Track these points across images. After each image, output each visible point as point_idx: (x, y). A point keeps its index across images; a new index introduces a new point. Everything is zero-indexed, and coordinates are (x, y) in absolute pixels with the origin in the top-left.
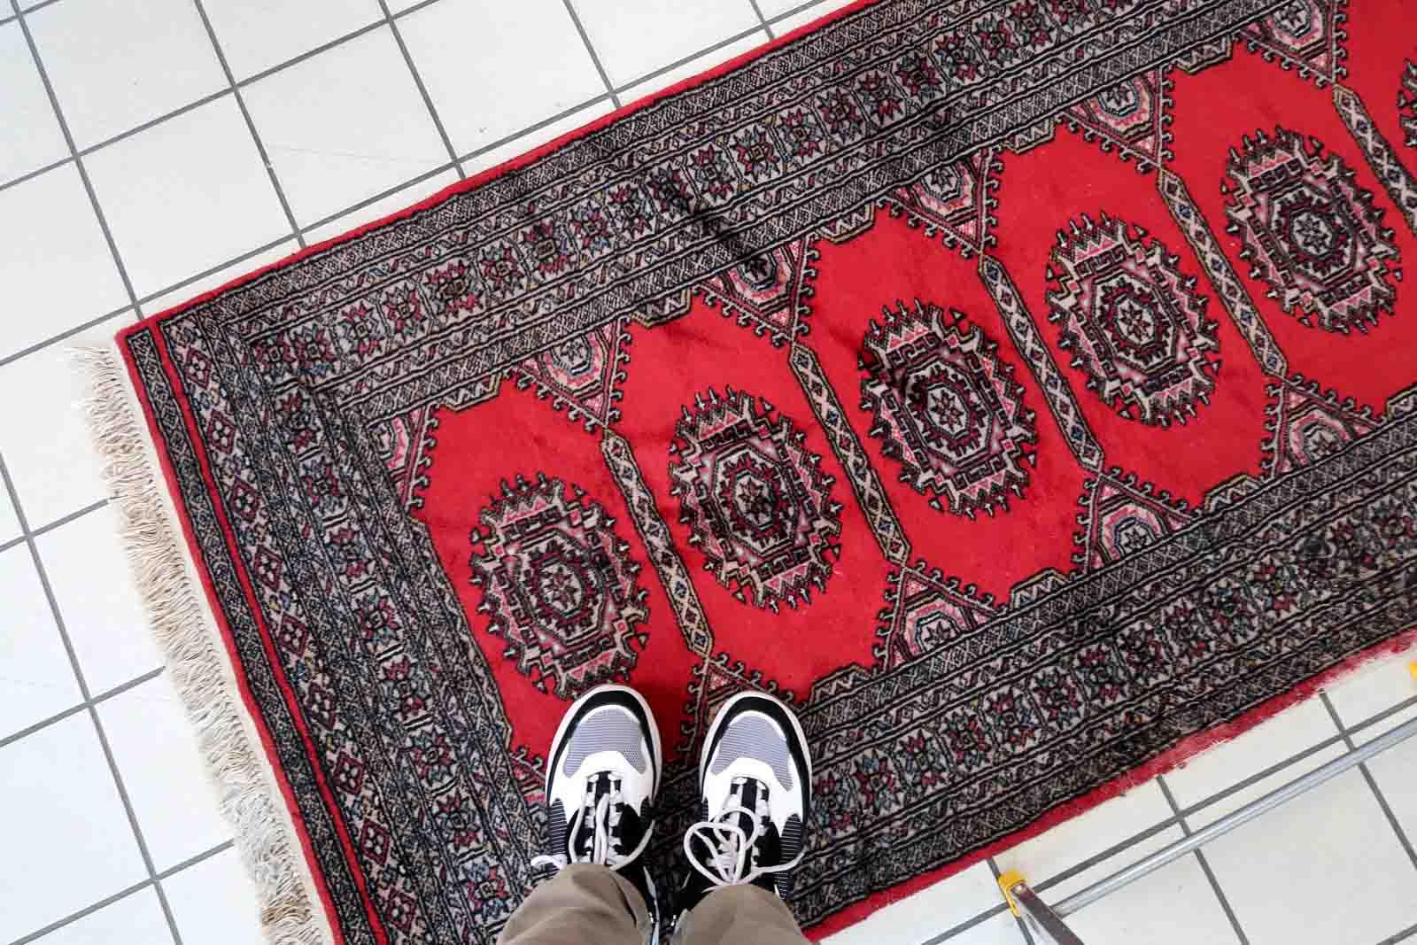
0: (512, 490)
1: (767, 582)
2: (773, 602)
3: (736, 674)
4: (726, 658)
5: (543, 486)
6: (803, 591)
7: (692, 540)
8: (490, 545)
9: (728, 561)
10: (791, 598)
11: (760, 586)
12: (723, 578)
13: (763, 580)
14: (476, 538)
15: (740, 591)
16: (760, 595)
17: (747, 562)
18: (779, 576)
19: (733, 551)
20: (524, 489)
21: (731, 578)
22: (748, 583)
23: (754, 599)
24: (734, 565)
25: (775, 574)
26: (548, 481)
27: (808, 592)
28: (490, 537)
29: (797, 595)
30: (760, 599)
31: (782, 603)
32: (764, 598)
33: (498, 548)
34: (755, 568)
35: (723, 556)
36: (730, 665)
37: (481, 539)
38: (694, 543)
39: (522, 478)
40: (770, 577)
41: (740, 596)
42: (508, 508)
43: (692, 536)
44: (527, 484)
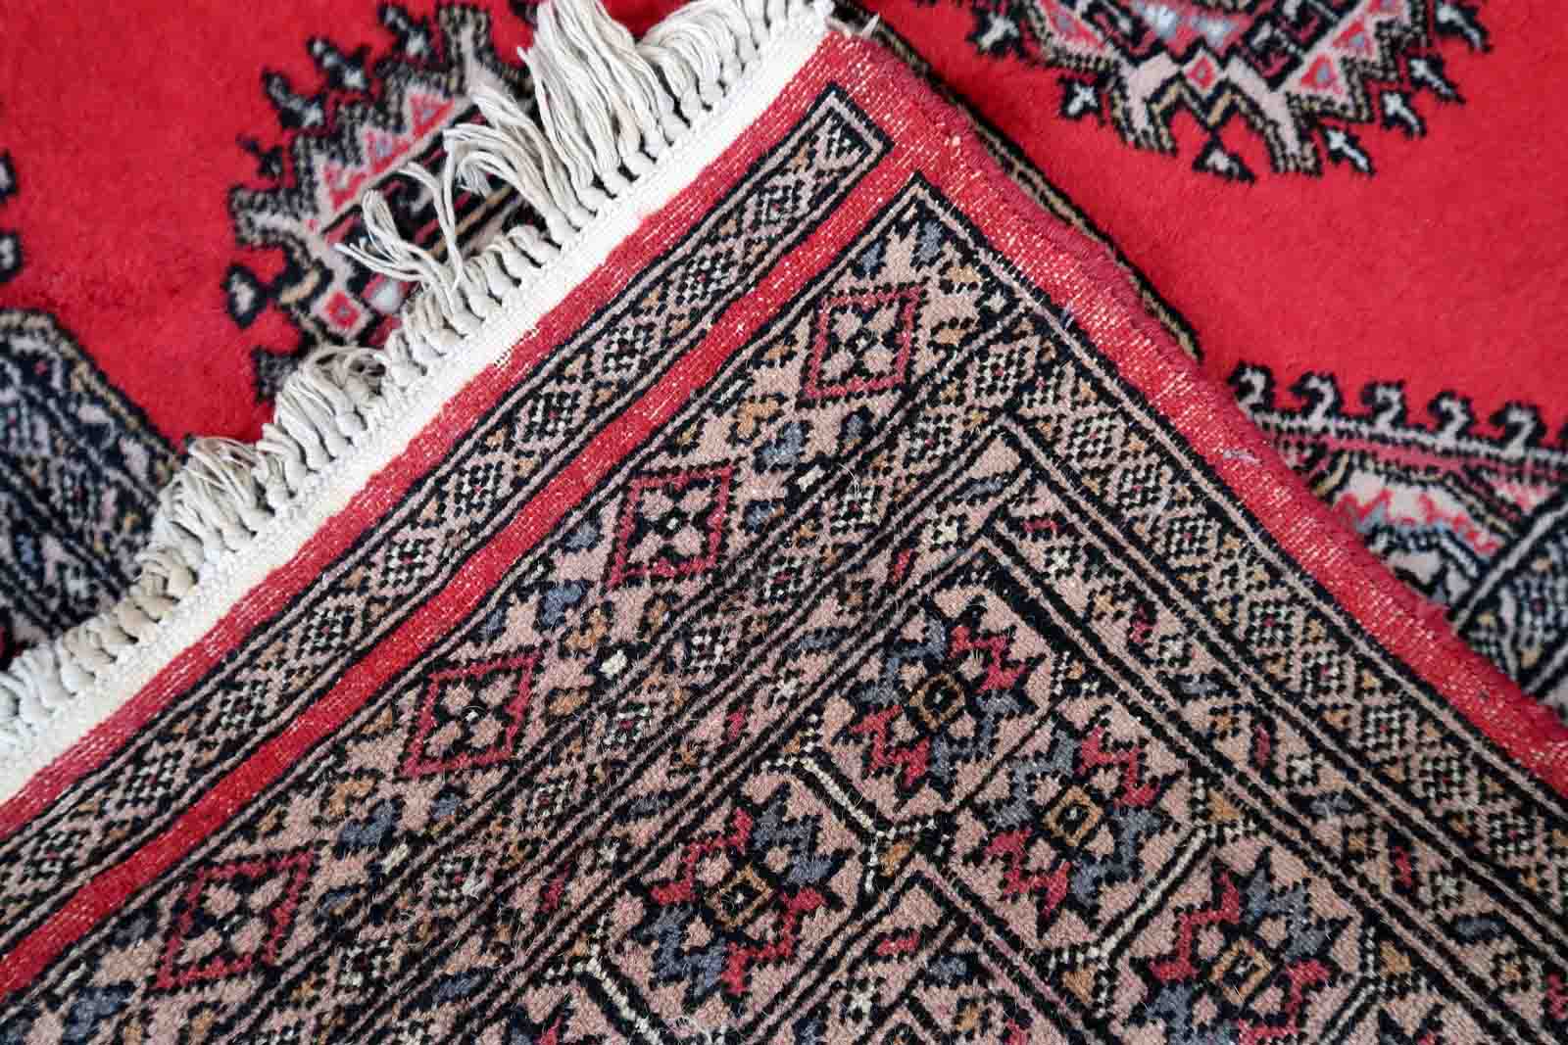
0: (317, 98)
1: (1293, 83)
2: (1337, 140)
3: (1316, 421)
4: (1258, 381)
5: (415, 45)
6: (1420, 68)
7: (987, 41)
8: (304, 305)
9: (1135, 61)
10: (1394, 104)
11: (1273, 105)
12: (1140, 121)
13: (1274, 83)
14: (245, 296)
15: (1215, 143)
16: (1289, 134)
17: (1200, 42)
18: (1324, 47)
19: (1139, 26)
20: (354, 79)
21: (1168, 115)
22: (1231, 110)
23: (1273, 152)
24: (1160, 68)
25: (1307, 46)
26: (422, 25)
27: (1436, 65)
28: (294, 274)
29: (1409, 89)
30: (1293, 146)
31: (1370, 135)
32: (1303, 137)
33: (339, 301)
34: (1232, 50)
35: (1110, 53)
36: (1286, 399)
37: (266, 294)
38: (999, 48)
39: (330, 47)
40: (1294, 63)
41: (1220, 160)
42: (320, 161)
43: (984, 27)
44: (356, 59)
